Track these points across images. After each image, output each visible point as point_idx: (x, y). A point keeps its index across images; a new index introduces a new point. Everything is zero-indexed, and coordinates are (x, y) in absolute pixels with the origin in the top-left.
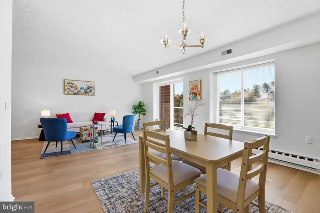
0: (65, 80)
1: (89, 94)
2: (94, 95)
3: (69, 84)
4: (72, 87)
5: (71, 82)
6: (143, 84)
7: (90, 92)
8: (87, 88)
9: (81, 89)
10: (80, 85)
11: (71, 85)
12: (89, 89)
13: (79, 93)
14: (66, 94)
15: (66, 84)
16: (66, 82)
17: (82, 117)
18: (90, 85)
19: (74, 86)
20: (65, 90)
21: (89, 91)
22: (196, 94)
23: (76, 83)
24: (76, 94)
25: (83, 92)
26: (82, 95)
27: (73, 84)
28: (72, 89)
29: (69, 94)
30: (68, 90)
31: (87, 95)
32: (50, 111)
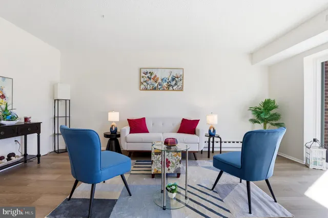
0: (140, 69)
1: (174, 88)
2: (181, 89)
3: (146, 73)
4: (150, 78)
5: (149, 71)
6: (270, 67)
7: (176, 84)
8: (170, 79)
9: (162, 80)
10: (160, 75)
11: (149, 75)
12: (173, 79)
13: (159, 87)
14: (143, 90)
15: (142, 75)
16: (143, 71)
17: (163, 124)
18: (174, 74)
19: (153, 77)
20: (141, 83)
21: (173, 83)
23: (155, 72)
24: (155, 89)
25: (165, 84)
26: (164, 90)
28: (149, 81)
29: (146, 89)
30: (145, 83)
31: (171, 90)
32: (118, 113)
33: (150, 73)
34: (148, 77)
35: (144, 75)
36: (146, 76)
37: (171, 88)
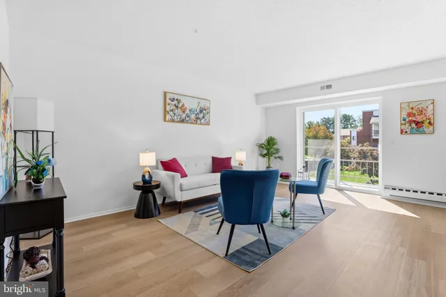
0: (165, 93)
1: (202, 121)
2: (208, 124)
3: (173, 100)
4: (177, 107)
5: (176, 97)
6: (267, 109)
7: (203, 117)
8: (198, 111)
9: (190, 110)
10: (190, 104)
11: (176, 102)
12: (201, 111)
13: (187, 119)
14: (169, 121)
15: (168, 101)
16: (169, 96)
17: (196, 165)
18: (203, 104)
19: (180, 105)
20: (166, 112)
21: (201, 116)
22: (417, 123)
23: (184, 100)
24: (182, 121)
25: (193, 116)
26: (192, 123)
27: (179, 101)
28: (176, 111)
29: (173, 121)
30: (171, 113)
31: (199, 124)
32: (154, 153)
33: (177, 100)
34: (175, 105)
35: (170, 101)
36: (173, 103)
37: (199, 122)
